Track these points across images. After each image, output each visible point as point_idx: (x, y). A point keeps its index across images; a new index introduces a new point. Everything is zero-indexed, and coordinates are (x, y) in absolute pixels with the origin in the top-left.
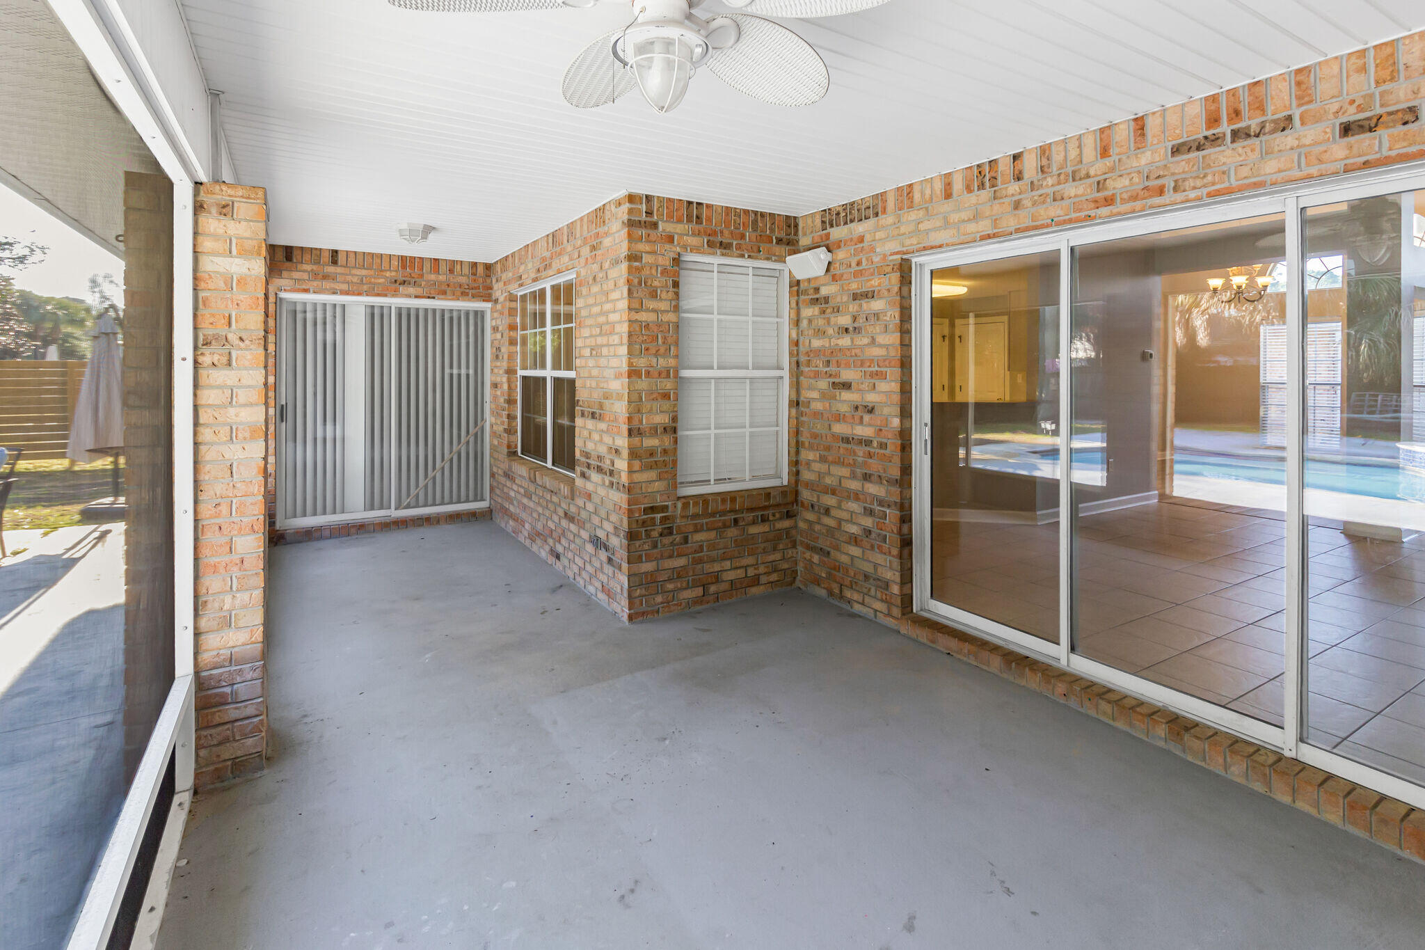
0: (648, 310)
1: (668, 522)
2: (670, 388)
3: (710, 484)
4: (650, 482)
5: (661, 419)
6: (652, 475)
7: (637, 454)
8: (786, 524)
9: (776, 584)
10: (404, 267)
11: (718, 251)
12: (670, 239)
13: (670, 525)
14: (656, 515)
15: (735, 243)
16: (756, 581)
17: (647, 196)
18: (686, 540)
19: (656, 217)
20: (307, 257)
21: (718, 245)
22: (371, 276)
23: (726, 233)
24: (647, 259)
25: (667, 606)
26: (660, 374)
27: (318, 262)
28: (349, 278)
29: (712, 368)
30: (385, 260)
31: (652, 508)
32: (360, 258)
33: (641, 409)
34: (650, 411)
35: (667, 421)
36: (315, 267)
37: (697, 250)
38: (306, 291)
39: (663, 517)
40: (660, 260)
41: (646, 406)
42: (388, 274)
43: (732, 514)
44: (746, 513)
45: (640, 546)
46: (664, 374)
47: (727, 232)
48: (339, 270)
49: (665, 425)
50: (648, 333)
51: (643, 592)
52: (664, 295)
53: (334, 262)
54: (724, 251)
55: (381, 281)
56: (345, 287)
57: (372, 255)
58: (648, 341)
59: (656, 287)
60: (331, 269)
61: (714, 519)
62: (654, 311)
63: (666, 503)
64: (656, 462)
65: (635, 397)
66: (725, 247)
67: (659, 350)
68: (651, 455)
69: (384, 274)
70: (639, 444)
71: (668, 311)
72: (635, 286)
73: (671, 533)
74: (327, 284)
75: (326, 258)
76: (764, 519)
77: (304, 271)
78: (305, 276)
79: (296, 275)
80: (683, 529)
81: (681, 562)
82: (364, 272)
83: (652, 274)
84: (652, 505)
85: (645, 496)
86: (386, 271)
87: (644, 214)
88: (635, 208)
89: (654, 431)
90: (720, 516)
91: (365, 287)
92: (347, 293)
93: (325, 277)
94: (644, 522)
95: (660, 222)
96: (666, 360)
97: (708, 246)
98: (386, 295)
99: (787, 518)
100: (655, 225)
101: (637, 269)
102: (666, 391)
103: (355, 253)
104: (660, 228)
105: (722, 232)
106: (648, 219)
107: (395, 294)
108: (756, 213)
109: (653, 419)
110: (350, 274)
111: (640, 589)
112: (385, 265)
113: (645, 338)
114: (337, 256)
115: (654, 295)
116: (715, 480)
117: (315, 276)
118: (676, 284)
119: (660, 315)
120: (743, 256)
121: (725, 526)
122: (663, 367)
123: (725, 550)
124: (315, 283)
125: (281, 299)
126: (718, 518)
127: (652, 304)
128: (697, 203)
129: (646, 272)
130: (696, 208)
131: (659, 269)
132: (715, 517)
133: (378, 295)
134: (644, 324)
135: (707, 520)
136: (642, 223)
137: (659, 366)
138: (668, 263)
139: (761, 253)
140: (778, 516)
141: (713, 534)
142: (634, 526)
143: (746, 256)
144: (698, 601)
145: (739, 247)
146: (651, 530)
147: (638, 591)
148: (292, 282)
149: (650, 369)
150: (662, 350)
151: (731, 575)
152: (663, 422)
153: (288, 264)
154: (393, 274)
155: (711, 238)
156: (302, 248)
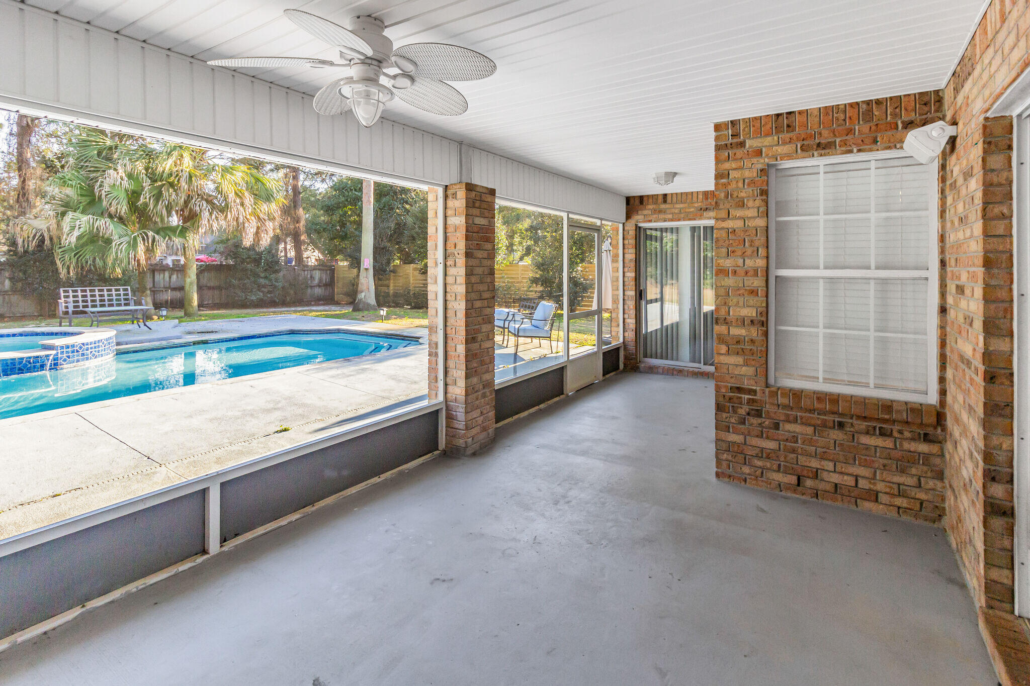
0: (736, 218)
1: (755, 404)
2: (757, 285)
3: (818, 382)
4: (737, 365)
5: (749, 312)
6: (739, 360)
7: (723, 339)
8: (923, 448)
9: (905, 511)
10: (707, 199)
11: (816, 153)
12: (759, 153)
13: (758, 408)
14: (743, 396)
15: (838, 140)
16: (875, 497)
17: (732, 122)
18: (776, 426)
19: (742, 138)
20: (650, 200)
21: (815, 147)
22: (685, 208)
23: (825, 133)
24: (733, 174)
25: (754, 480)
26: (746, 273)
27: (656, 203)
28: (673, 210)
29: (818, 268)
30: (695, 195)
31: (738, 388)
32: (679, 197)
33: (728, 302)
34: (737, 305)
35: (754, 314)
36: (654, 206)
37: (789, 157)
38: (650, 221)
39: (750, 399)
40: (747, 174)
41: (733, 300)
42: (696, 205)
43: (836, 416)
44: (856, 419)
45: (726, 418)
46: (751, 273)
47: (827, 132)
48: (667, 206)
49: (752, 318)
50: (734, 237)
51: (730, 458)
52: (750, 204)
53: (665, 201)
54: (823, 152)
55: (692, 210)
56: (670, 216)
57: (687, 194)
58: (734, 244)
59: (743, 198)
60: (663, 206)
61: (812, 415)
62: (740, 218)
63: (754, 388)
64: (742, 349)
65: (722, 292)
66: (824, 148)
67: (745, 252)
68: (738, 342)
69: (694, 205)
70: (726, 332)
71: (754, 218)
72: (721, 199)
73: (760, 416)
74: (662, 216)
75: (660, 199)
76: (883, 433)
77: (649, 209)
78: (649, 212)
79: (646, 212)
80: (772, 415)
81: (771, 445)
82: (681, 206)
83: (738, 187)
84: (738, 386)
85: (732, 377)
86: (695, 203)
87: (730, 137)
88: (720, 135)
89: (742, 322)
90: (818, 414)
91: (682, 216)
92: (672, 220)
93: (660, 212)
94: (730, 398)
95: (747, 141)
96: (753, 260)
97: (802, 150)
98: (695, 219)
99: (924, 441)
100: (742, 144)
101: (724, 185)
102: (753, 288)
103: (676, 194)
104: (747, 146)
105: (820, 134)
106: (735, 140)
107: (701, 217)
108: (868, 103)
109: (739, 311)
110: (674, 208)
111: (727, 454)
112: (695, 199)
113: (731, 242)
114: (666, 198)
115: (741, 204)
116: (824, 379)
117: (655, 211)
118: (764, 193)
119: (746, 221)
120: (851, 152)
121: (824, 425)
122: (749, 267)
123: (824, 450)
124: (655, 216)
125: (640, 227)
126: (816, 415)
127: (739, 213)
128: (787, 113)
129: (733, 185)
130: (787, 118)
131: (746, 181)
132: (813, 414)
133: (690, 219)
134: (730, 230)
135: (804, 414)
136: (729, 146)
137: (746, 266)
138: (755, 174)
139: (879, 143)
140: (907, 434)
141: (810, 430)
142: (721, 399)
143: (855, 150)
144: (788, 487)
145: (844, 143)
146: (738, 407)
147: (725, 455)
148: (643, 217)
149: (737, 269)
150: (749, 252)
151: (835, 478)
152: (749, 315)
153: (641, 206)
154: (700, 204)
155: (805, 143)
156: (648, 196)
